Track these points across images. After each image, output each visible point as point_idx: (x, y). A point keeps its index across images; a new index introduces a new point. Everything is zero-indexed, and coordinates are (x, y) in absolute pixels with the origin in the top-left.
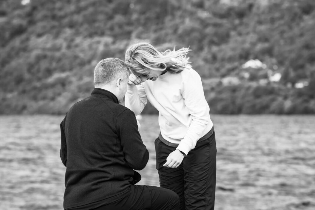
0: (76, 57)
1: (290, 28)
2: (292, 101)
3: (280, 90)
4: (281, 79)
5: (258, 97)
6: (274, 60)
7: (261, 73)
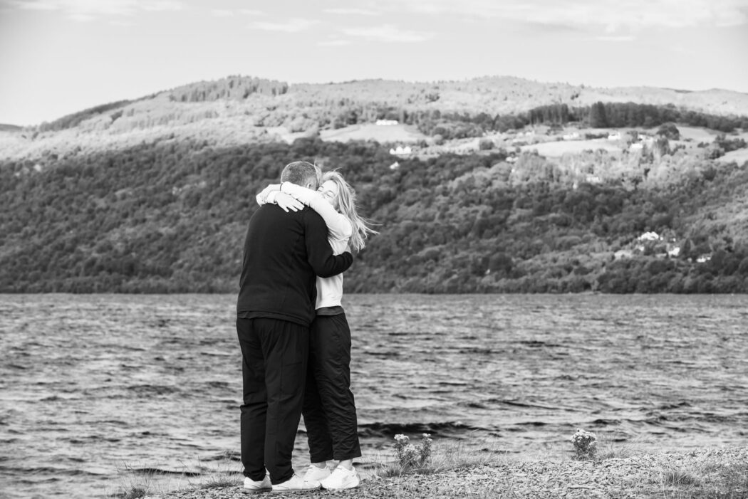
0: (451, 228)
1: (691, 196)
2: (692, 278)
3: (679, 265)
4: (680, 253)
5: (655, 273)
6: (673, 232)
7: (658, 246)
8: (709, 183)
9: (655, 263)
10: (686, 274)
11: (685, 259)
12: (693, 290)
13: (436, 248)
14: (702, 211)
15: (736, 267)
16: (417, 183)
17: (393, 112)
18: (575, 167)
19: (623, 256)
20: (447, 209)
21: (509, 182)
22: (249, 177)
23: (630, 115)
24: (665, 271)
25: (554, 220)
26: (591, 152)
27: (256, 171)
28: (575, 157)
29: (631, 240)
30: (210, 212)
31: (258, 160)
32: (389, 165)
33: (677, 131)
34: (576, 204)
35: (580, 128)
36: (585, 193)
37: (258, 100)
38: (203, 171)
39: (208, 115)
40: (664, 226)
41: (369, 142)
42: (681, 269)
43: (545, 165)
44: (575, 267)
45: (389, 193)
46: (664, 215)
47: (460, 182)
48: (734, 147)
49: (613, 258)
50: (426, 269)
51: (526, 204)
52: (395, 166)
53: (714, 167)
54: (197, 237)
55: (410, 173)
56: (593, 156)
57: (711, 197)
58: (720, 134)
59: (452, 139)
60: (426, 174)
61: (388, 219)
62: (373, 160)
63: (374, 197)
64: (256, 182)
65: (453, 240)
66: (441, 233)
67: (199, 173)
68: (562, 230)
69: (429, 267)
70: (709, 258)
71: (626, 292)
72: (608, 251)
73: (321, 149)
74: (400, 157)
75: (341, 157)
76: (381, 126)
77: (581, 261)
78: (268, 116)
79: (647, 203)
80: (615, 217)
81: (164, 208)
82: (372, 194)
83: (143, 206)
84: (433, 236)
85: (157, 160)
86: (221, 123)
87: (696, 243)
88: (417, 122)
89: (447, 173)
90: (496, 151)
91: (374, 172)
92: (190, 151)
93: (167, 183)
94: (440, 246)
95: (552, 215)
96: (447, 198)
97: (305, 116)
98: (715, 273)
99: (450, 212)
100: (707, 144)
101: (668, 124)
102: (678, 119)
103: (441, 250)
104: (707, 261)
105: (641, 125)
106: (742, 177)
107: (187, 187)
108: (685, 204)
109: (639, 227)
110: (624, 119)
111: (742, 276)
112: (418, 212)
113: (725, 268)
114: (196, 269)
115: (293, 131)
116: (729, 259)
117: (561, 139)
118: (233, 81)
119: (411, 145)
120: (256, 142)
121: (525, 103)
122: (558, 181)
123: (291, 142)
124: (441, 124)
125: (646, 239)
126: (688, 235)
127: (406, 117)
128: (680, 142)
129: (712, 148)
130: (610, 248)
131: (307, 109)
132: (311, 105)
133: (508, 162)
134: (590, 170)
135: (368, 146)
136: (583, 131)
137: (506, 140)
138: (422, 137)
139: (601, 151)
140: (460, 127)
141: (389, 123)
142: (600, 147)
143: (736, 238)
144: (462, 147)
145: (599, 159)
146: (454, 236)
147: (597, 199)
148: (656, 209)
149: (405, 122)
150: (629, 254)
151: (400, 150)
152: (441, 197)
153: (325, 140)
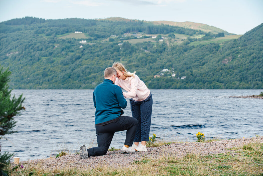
0: (100, 68)
1: (179, 57)
2: (180, 84)
3: (175, 80)
4: (175, 76)
5: (167, 82)
6: (173, 69)
7: (168, 73)
8: (185, 53)
9: (167, 79)
10: (177, 83)
11: (177, 78)
12: (180, 88)
13: (95, 74)
14: (183, 62)
15: (194, 81)
16: (88, 52)
17: (80, 29)
18: (141, 47)
19: (157, 77)
20: (98, 61)
21: (119, 52)
22: (32, 50)
23: (159, 30)
24: (170, 82)
25: (134, 65)
26: (146, 42)
27: (35, 48)
28: (141, 44)
29: (159, 72)
30: (19, 62)
31: (35, 45)
32: (79, 47)
33: (174, 36)
34: (141, 60)
35: (142, 34)
36: (144, 56)
37: (35, 24)
38: (17, 48)
39: (19, 29)
40: (170, 67)
41: (72, 39)
42: (176, 81)
43: (131, 47)
45: (79, 56)
46: (170, 63)
47: (103, 52)
48: (193, 40)
49: (153, 77)
50: (92, 81)
51: (125, 60)
52: (81, 47)
53: (187, 48)
54: (15, 71)
56: (147, 43)
57: (186, 57)
58: (189, 36)
59: (100, 38)
60: (91, 50)
61: (79, 65)
62: (74, 45)
63: (74, 57)
64: (35, 52)
66: (96, 69)
67: (16, 49)
68: (137, 68)
69: (93, 80)
70: (185, 78)
71: (158, 89)
72: (152, 75)
73: (56, 41)
74: (83, 44)
75: (63, 44)
76: (76, 33)
78: (39, 30)
79: (165, 59)
80: (154, 64)
81: (4, 61)
82: (74, 56)
84: (94, 70)
86: (23, 32)
87: (181, 73)
88: (88, 32)
89: (98, 49)
90: (115, 42)
91: (74, 49)
92: (13, 42)
93: (5, 52)
94: (96, 73)
95: (133, 63)
96: (99, 58)
97: (51, 30)
98: (187, 82)
99: (100, 62)
100: (185, 40)
101: (172, 33)
102: (175, 31)
103: (97, 75)
104: (184, 79)
105: (163, 33)
106: (196, 51)
107: (12, 54)
108: (177, 60)
109: (162, 67)
110: (157, 31)
111: (196, 84)
112: (89, 62)
113: (190, 81)
114: (15, 81)
115: (47, 35)
116: (192, 78)
117: (136, 38)
118: (27, 18)
119: (87, 40)
120: (34, 39)
121: (125, 26)
122: (135, 52)
123: (46, 39)
124: (96, 33)
125: (164, 71)
126: (178, 70)
127: (85, 30)
128: (176, 39)
129: (186, 41)
130: (152, 74)
131: (52, 28)
132: (53, 26)
133: (119, 46)
134: (146, 48)
135: (72, 40)
136: (143, 35)
137: (118, 38)
138: (90, 37)
139: (149, 42)
140: (103, 34)
141: (79, 32)
142: (149, 41)
143: (194, 71)
144: (104, 41)
145: (149, 45)
146: (101, 70)
147: (148, 58)
148: (168, 61)
149: (84, 32)
150: (159, 76)
151: (83, 42)
152: (96, 57)
153: (58, 38)
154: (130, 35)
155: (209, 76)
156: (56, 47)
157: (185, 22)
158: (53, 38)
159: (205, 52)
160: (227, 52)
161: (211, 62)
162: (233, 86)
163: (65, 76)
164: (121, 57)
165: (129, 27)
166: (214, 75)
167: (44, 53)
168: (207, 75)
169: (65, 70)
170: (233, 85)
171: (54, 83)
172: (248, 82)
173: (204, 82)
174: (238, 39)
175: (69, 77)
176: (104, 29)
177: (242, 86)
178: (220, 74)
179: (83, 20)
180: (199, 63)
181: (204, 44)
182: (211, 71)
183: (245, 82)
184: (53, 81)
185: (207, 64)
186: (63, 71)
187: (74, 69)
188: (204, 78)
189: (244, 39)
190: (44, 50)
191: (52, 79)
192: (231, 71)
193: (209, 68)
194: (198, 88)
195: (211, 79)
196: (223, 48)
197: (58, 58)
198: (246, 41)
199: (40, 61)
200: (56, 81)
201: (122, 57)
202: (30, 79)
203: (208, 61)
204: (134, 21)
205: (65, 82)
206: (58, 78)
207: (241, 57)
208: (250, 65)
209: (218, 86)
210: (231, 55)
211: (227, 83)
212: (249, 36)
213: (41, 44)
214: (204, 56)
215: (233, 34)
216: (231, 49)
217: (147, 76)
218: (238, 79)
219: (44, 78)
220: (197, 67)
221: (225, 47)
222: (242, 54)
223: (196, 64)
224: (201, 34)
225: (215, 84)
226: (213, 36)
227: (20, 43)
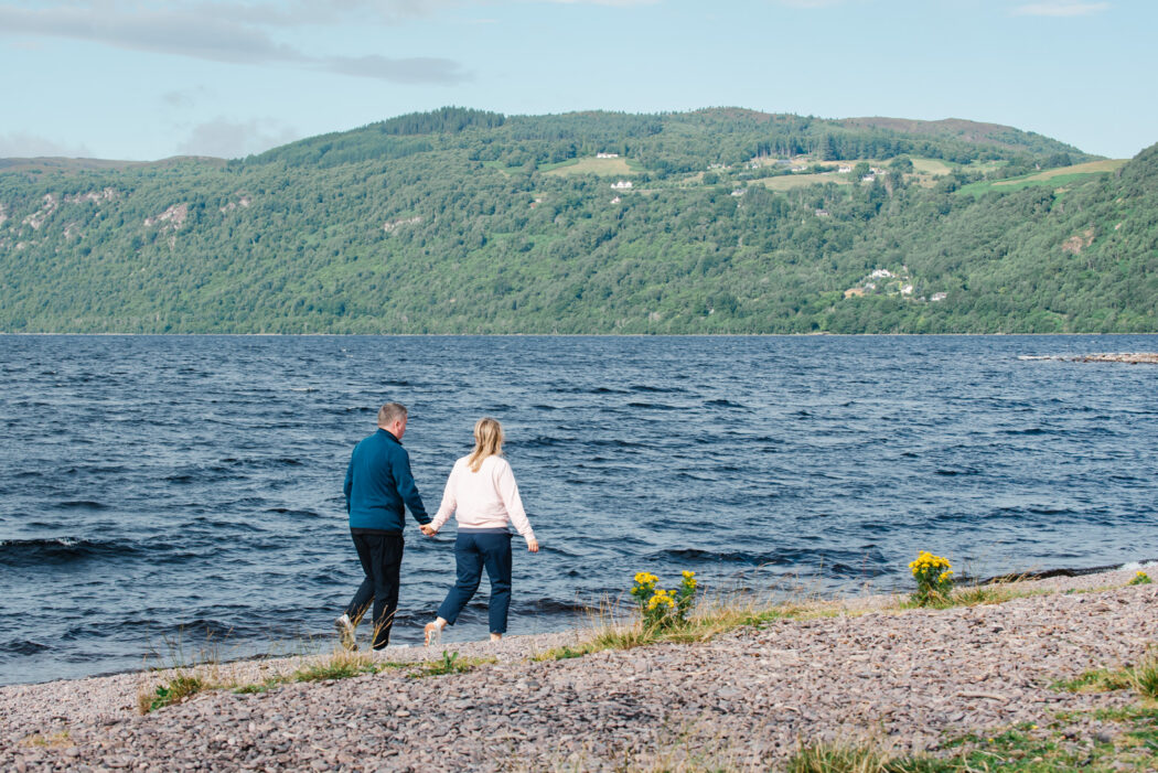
0: (674, 266)
1: (925, 231)
2: (926, 317)
3: (911, 303)
4: (913, 291)
5: (886, 312)
6: (905, 268)
7: (890, 284)
8: (944, 218)
9: (886, 302)
10: (919, 314)
11: (918, 297)
12: (926, 330)
13: (659, 287)
14: (936, 249)
15: (972, 306)
16: (638, 219)
17: (614, 145)
18: (804, 202)
19: (853, 295)
20: (670, 247)
21: (734, 218)
22: (464, 213)
23: (861, 148)
24: (897, 310)
25: (781, 256)
26: (820, 185)
27: (472, 207)
28: (803, 192)
29: (862, 278)
30: (424, 249)
31: (472, 195)
32: (609, 201)
33: (910, 164)
34: (805, 240)
35: (809, 161)
36: (815, 230)
37: (473, 132)
38: (417, 206)
39: (422, 148)
40: (897, 263)
41: (589, 176)
42: (914, 307)
43: (772, 200)
44: (803, 307)
45: (610, 230)
46: (897, 251)
47: (684, 218)
48: (970, 179)
49: (843, 296)
50: (648, 308)
51: (752, 241)
52: (616, 201)
53: (950, 202)
54: (411, 276)
55: (632, 208)
56: (822, 190)
58: (956, 166)
59: (675, 173)
60: (647, 211)
61: (609, 257)
62: (594, 195)
63: (594, 233)
64: (471, 218)
65: (676, 278)
66: (663, 271)
67: (413, 209)
68: (790, 268)
69: (652, 307)
70: (944, 297)
71: (855, 332)
72: (837, 289)
73: (539, 184)
74: (622, 192)
75: (560, 192)
76: (602, 159)
77: (809, 300)
78: (484, 149)
80: (845, 253)
81: (376, 246)
82: (593, 230)
83: (354, 243)
84: (655, 274)
85: (369, 195)
86: (434, 156)
87: (930, 281)
88: (639, 155)
89: (670, 208)
90: (723, 186)
91: (594, 207)
92: (403, 186)
93: (380, 219)
94: (663, 285)
95: (779, 252)
96: (671, 235)
97: (523, 149)
98: (950, 312)
99: (672, 250)
100: (943, 177)
101: (902, 156)
102: (912, 151)
103: (664, 289)
104: (942, 299)
105: (874, 156)
106: (979, 211)
107: (401, 222)
108: (917, 240)
109: (870, 264)
110: (854, 151)
111: (978, 316)
112: (639, 250)
113: (960, 307)
114: (409, 309)
115: (510, 165)
116: (964, 298)
117: (788, 173)
118: (447, 113)
119: (633, 179)
120: (471, 176)
121: (753, 135)
122: (786, 216)
123: (507, 176)
124: (663, 157)
125: (878, 278)
126: (921, 272)
127: (627, 150)
128: (914, 175)
129: (947, 180)
130: (840, 286)
131: (524, 142)
132: (529, 139)
133: (733, 197)
134: (820, 205)
135: (587, 181)
136: (812, 164)
137: (731, 174)
138: (644, 171)
139: (831, 184)
140: (683, 160)
141: (609, 156)
142: (830, 180)
143: (972, 276)
144: (686, 181)
145: (828, 194)
146: (677, 275)
147: (826, 236)
148: (888, 245)
149: (626, 155)
150: (859, 293)
151: (620, 185)
152: (663, 233)
153: (543, 174)
154: (768, 161)
155: (1021, 291)
156: (538, 201)
157: (944, 122)
158: (530, 176)
159: (1008, 215)
160: (1077, 216)
161: (1027, 246)
162: (1098, 324)
163: (566, 293)
164: (740, 232)
165: (765, 139)
166: (1035, 288)
167: (500, 222)
168: (1015, 287)
169: (567, 275)
170: (1098, 321)
171: (531, 315)
172: (1144, 312)
173: (1005, 311)
174: (1114, 175)
175: (579, 296)
176: (689, 144)
177: (1124, 322)
178: (1055, 286)
179: (622, 117)
180: (987, 252)
181: (1004, 191)
182: (1025, 277)
183: (1136, 311)
184: (528, 308)
185: (1014, 253)
186: (557, 277)
187: (595, 270)
188: (1002, 299)
189: (1134, 172)
190: (500, 213)
191: (524, 304)
192: (1090, 276)
193: (1018, 267)
194: (984, 329)
195: (1028, 301)
196: (1065, 202)
197: (545, 237)
198: (1140, 181)
199: (489, 244)
200: (538, 309)
201: (745, 232)
202: (456, 302)
203: (1016, 245)
204: (783, 117)
205: (564, 312)
206: (545, 299)
207: (1125, 228)
208: (1151, 256)
209: (1048, 323)
210: (1090, 224)
211: (1076, 315)
212: (1151, 163)
213: (491, 194)
214: (1003, 229)
215: (1100, 159)
216: (1091, 205)
217: (821, 293)
218: (1114, 299)
219: (500, 299)
220: (981, 262)
221: (1072, 197)
222: (1128, 222)
223: (978, 253)
224: (997, 158)
225: (1039, 317)
226: (1034, 165)
227: (425, 190)
